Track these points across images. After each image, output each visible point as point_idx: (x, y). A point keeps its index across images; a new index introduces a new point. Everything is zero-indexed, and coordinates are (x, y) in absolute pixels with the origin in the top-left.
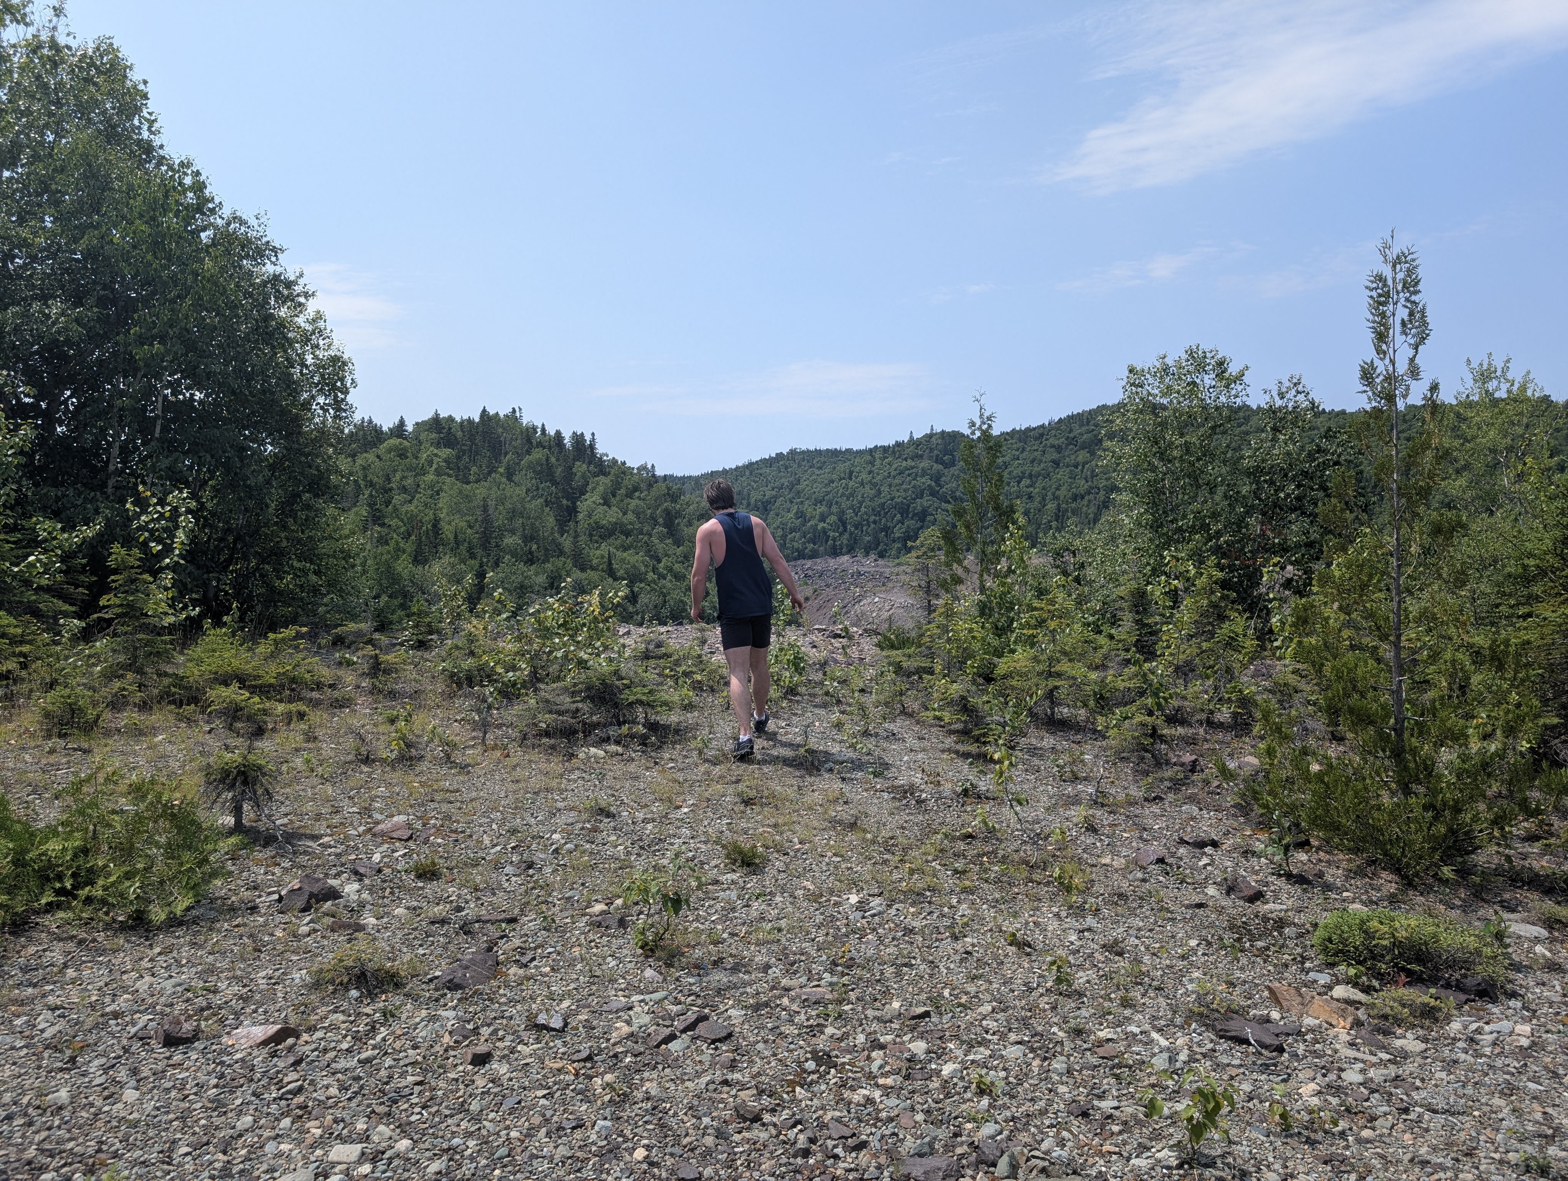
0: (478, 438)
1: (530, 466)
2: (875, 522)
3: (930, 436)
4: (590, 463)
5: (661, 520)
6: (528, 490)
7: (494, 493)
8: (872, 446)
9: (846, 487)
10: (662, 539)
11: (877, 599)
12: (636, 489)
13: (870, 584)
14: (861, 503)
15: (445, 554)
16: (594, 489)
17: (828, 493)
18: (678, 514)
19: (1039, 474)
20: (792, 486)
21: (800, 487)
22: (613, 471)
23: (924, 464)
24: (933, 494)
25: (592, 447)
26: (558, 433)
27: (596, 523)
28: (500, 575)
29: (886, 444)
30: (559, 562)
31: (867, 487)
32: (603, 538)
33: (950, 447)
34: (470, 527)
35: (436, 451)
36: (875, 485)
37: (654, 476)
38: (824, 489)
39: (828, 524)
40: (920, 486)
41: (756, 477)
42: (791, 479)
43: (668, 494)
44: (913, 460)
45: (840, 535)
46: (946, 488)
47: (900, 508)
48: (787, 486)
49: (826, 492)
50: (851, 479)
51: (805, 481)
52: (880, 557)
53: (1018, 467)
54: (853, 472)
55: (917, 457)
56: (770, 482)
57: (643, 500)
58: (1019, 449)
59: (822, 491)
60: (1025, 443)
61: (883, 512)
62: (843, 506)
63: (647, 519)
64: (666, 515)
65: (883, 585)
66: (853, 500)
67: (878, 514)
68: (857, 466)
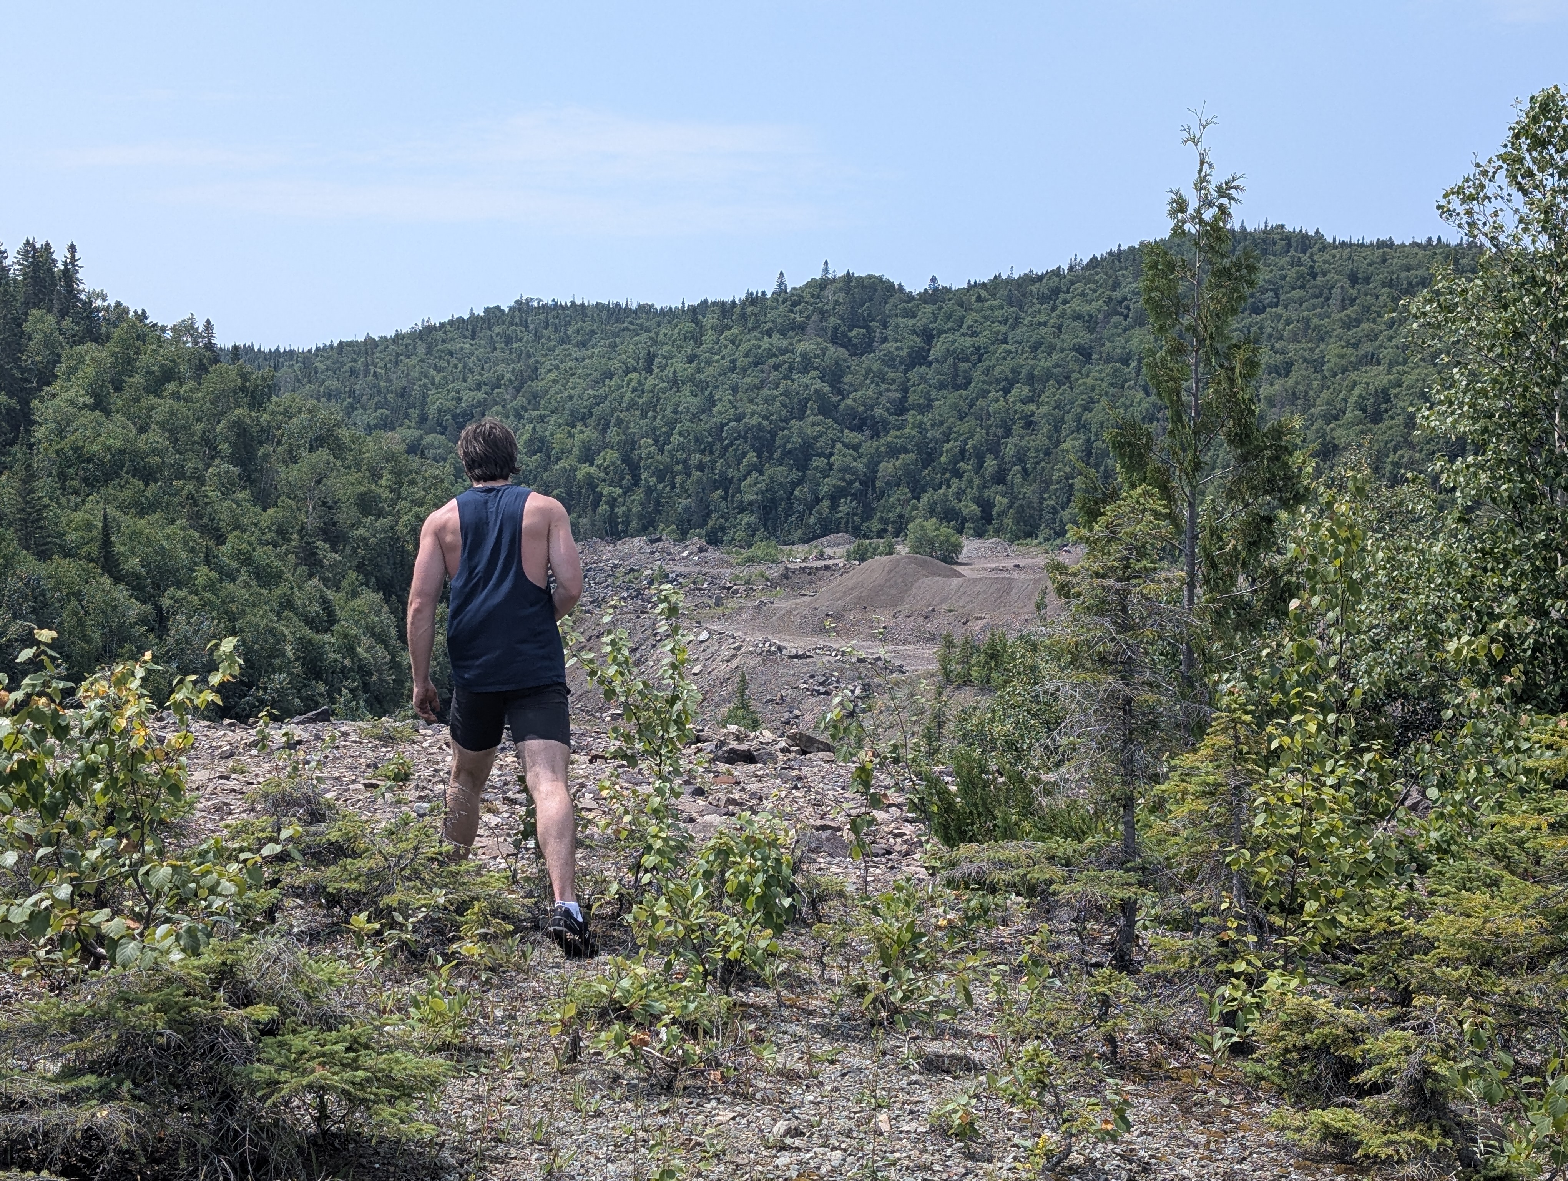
2: (701, 467)
3: (821, 285)
4: (63, 313)
5: (225, 448)
8: (696, 303)
9: (639, 389)
10: (227, 490)
11: (704, 635)
12: (168, 375)
13: (689, 602)
14: (672, 425)
16: (72, 371)
17: (599, 400)
18: (266, 435)
19: (1048, 376)
20: (520, 382)
21: (538, 385)
22: (116, 333)
23: (806, 345)
24: (827, 409)
25: (69, 276)
27: (76, 449)
29: (728, 299)
31: (687, 390)
32: (92, 483)
33: (864, 310)
36: (701, 386)
37: (209, 346)
38: (591, 392)
39: (599, 467)
40: (798, 393)
41: (440, 357)
42: (518, 367)
43: (243, 389)
44: (784, 335)
45: (625, 493)
46: (854, 400)
47: (754, 438)
48: (510, 380)
49: (595, 397)
50: (650, 371)
51: (550, 371)
52: (709, 543)
53: (1005, 358)
54: (655, 355)
55: (793, 329)
56: (471, 371)
57: (186, 400)
58: (1007, 320)
59: (586, 396)
60: (1021, 308)
61: (718, 446)
62: (633, 429)
63: (193, 443)
64: (238, 435)
65: (718, 605)
66: (655, 417)
67: (708, 449)
68: (663, 344)
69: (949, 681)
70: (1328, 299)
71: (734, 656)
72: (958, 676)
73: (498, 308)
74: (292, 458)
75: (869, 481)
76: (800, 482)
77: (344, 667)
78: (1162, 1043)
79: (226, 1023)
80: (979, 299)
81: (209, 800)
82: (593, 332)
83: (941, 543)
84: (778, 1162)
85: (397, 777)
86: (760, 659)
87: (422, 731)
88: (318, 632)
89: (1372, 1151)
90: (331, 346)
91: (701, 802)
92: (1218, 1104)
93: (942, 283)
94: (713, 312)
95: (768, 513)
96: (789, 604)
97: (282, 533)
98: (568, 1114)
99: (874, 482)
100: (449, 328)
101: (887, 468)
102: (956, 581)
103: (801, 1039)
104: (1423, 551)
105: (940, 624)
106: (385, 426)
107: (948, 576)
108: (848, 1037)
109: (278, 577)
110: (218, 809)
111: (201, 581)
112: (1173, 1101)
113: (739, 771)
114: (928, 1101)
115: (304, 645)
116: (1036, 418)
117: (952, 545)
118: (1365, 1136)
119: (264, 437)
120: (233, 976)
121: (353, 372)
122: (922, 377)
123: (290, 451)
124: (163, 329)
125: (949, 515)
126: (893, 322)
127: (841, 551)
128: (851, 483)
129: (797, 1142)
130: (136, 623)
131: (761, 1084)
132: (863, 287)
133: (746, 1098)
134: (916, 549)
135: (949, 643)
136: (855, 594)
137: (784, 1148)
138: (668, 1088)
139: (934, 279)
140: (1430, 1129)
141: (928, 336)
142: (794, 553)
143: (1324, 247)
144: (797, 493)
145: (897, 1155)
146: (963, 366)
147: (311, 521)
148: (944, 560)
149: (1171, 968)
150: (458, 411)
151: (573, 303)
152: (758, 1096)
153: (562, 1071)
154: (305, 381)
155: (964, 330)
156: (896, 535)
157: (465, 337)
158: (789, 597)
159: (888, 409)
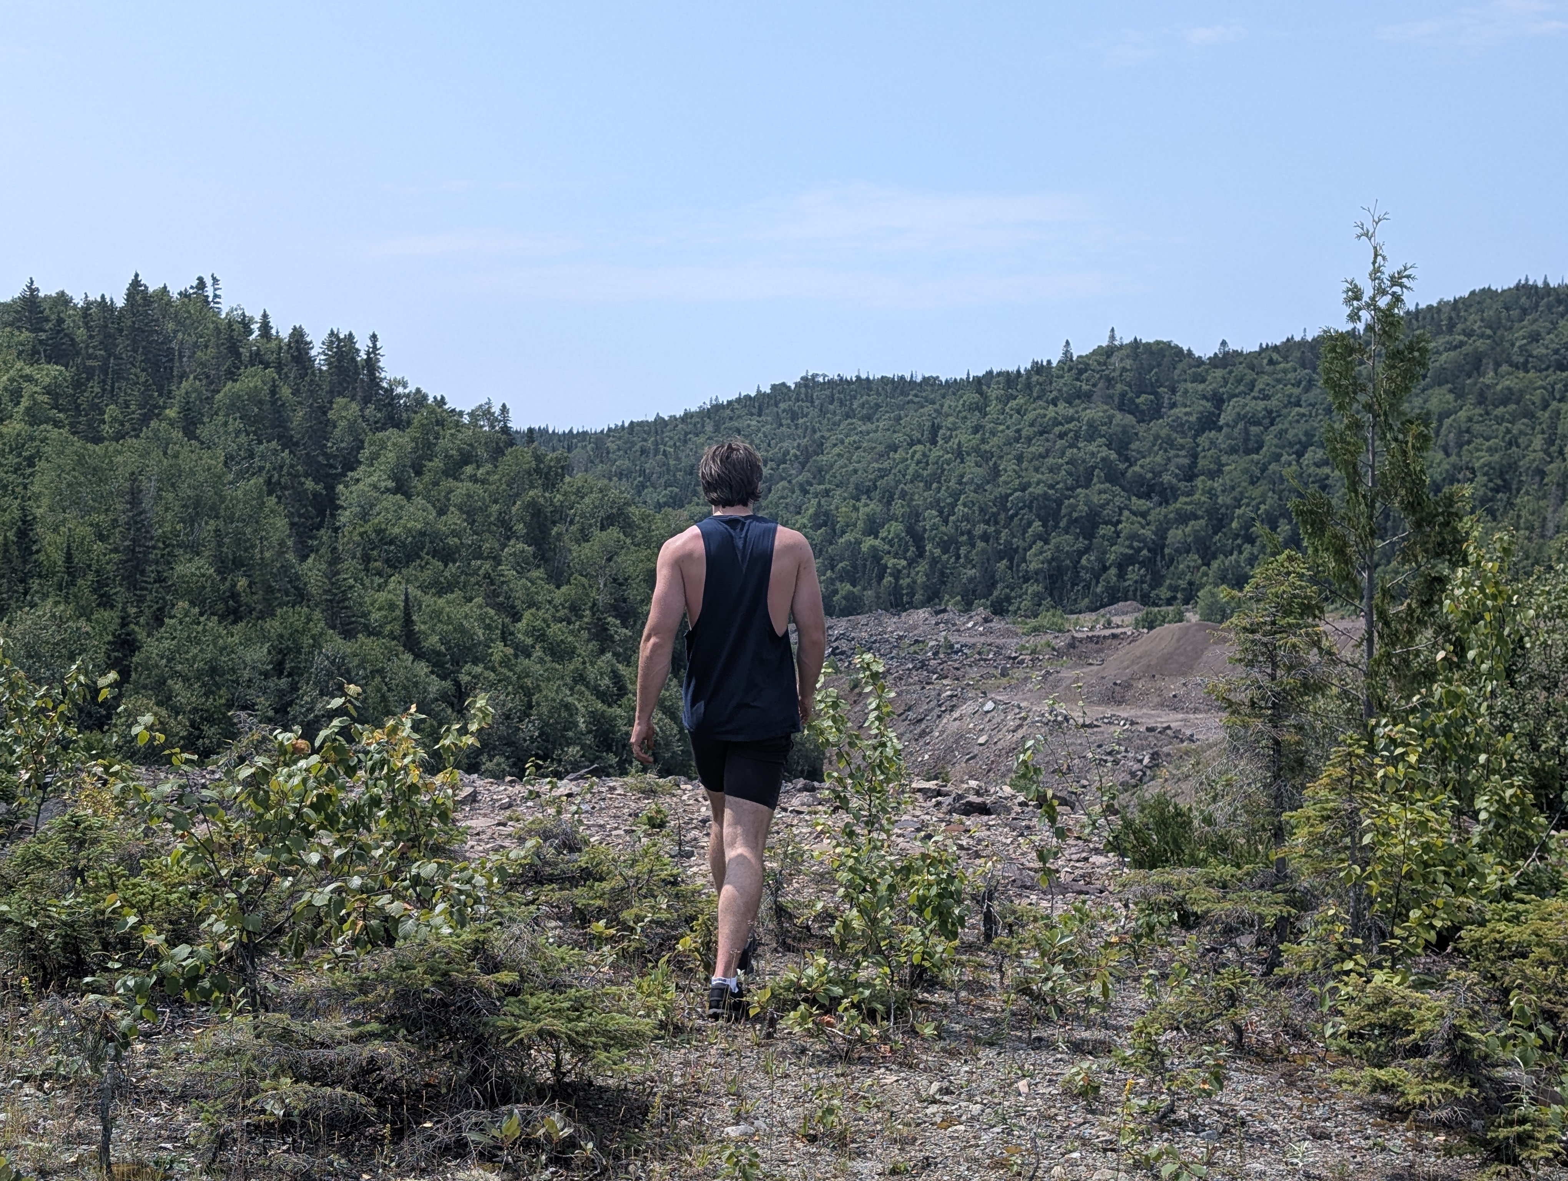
0: (122, 344)
1: (235, 405)
2: (985, 537)
3: (1108, 352)
4: (366, 401)
5: (520, 528)
6: (229, 459)
7: (156, 463)
8: (981, 374)
9: (924, 461)
10: (522, 566)
11: (989, 706)
12: (466, 458)
13: (974, 673)
14: (956, 496)
15: (45, 596)
16: (375, 456)
17: (883, 473)
18: (560, 514)
20: (805, 458)
21: (823, 459)
22: (416, 419)
23: (1094, 412)
24: (1113, 477)
25: (371, 364)
26: (298, 334)
27: (379, 531)
28: (166, 644)
29: (1012, 369)
30: (296, 616)
31: (971, 460)
32: (394, 564)
33: (1152, 376)
34: (101, 537)
35: (28, 370)
36: (986, 456)
37: (506, 430)
38: (876, 465)
39: (883, 539)
40: (1084, 461)
42: (803, 442)
43: (538, 471)
44: (1070, 403)
45: (910, 565)
46: (1142, 467)
47: (1040, 508)
48: (796, 456)
49: (879, 470)
50: (934, 442)
51: (835, 445)
52: (995, 613)
53: (1298, 421)
54: (939, 427)
55: (1079, 397)
57: (483, 483)
58: (1300, 383)
59: (870, 469)
60: (1315, 369)
61: (1002, 516)
62: (918, 501)
63: (490, 524)
64: (533, 515)
65: (1003, 675)
66: (939, 489)
67: (993, 520)
68: (948, 415)
71: (1020, 726)
73: (783, 384)
74: (584, 537)
75: (1157, 548)
76: (1087, 550)
78: (1287, 1034)
79: (478, 985)
80: (1271, 362)
81: (487, 843)
82: (878, 406)
84: (927, 1111)
85: (655, 825)
86: (1045, 729)
87: (683, 787)
88: (610, 706)
89: (1410, 1098)
90: (623, 426)
93: (1232, 346)
94: (998, 383)
95: (1054, 583)
96: (1076, 673)
97: (575, 609)
98: (759, 1075)
99: (1162, 548)
100: (736, 406)
101: (1175, 535)
106: (675, 503)
109: (571, 653)
111: (497, 657)
112: (1282, 1076)
113: (971, 821)
115: (595, 718)
118: (1406, 1088)
119: (558, 516)
120: (485, 951)
121: (643, 451)
122: (1212, 443)
123: (582, 530)
124: (461, 413)
126: (1182, 387)
127: (1129, 619)
128: (1140, 550)
129: (946, 1098)
130: (437, 700)
131: (924, 1057)
132: (1152, 353)
133: (910, 1067)
134: (1207, 616)
136: (1144, 662)
137: (934, 1102)
138: (846, 1058)
139: (1224, 343)
140: (1461, 1081)
141: (1218, 401)
142: (1081, 622)
144: (1084, 561)
145: (1029, 1109)
146: (1254, 430)
147: (603, 599)
149: (1297, 970)
151: (858, 377)
152: (921, 1066)
153: (758, 1045)
154: (597, 461)
155: (1255, 393)
156: (1186, 602)
157: (752, 414)
158: (1075, 666)
159: (1177, 475)
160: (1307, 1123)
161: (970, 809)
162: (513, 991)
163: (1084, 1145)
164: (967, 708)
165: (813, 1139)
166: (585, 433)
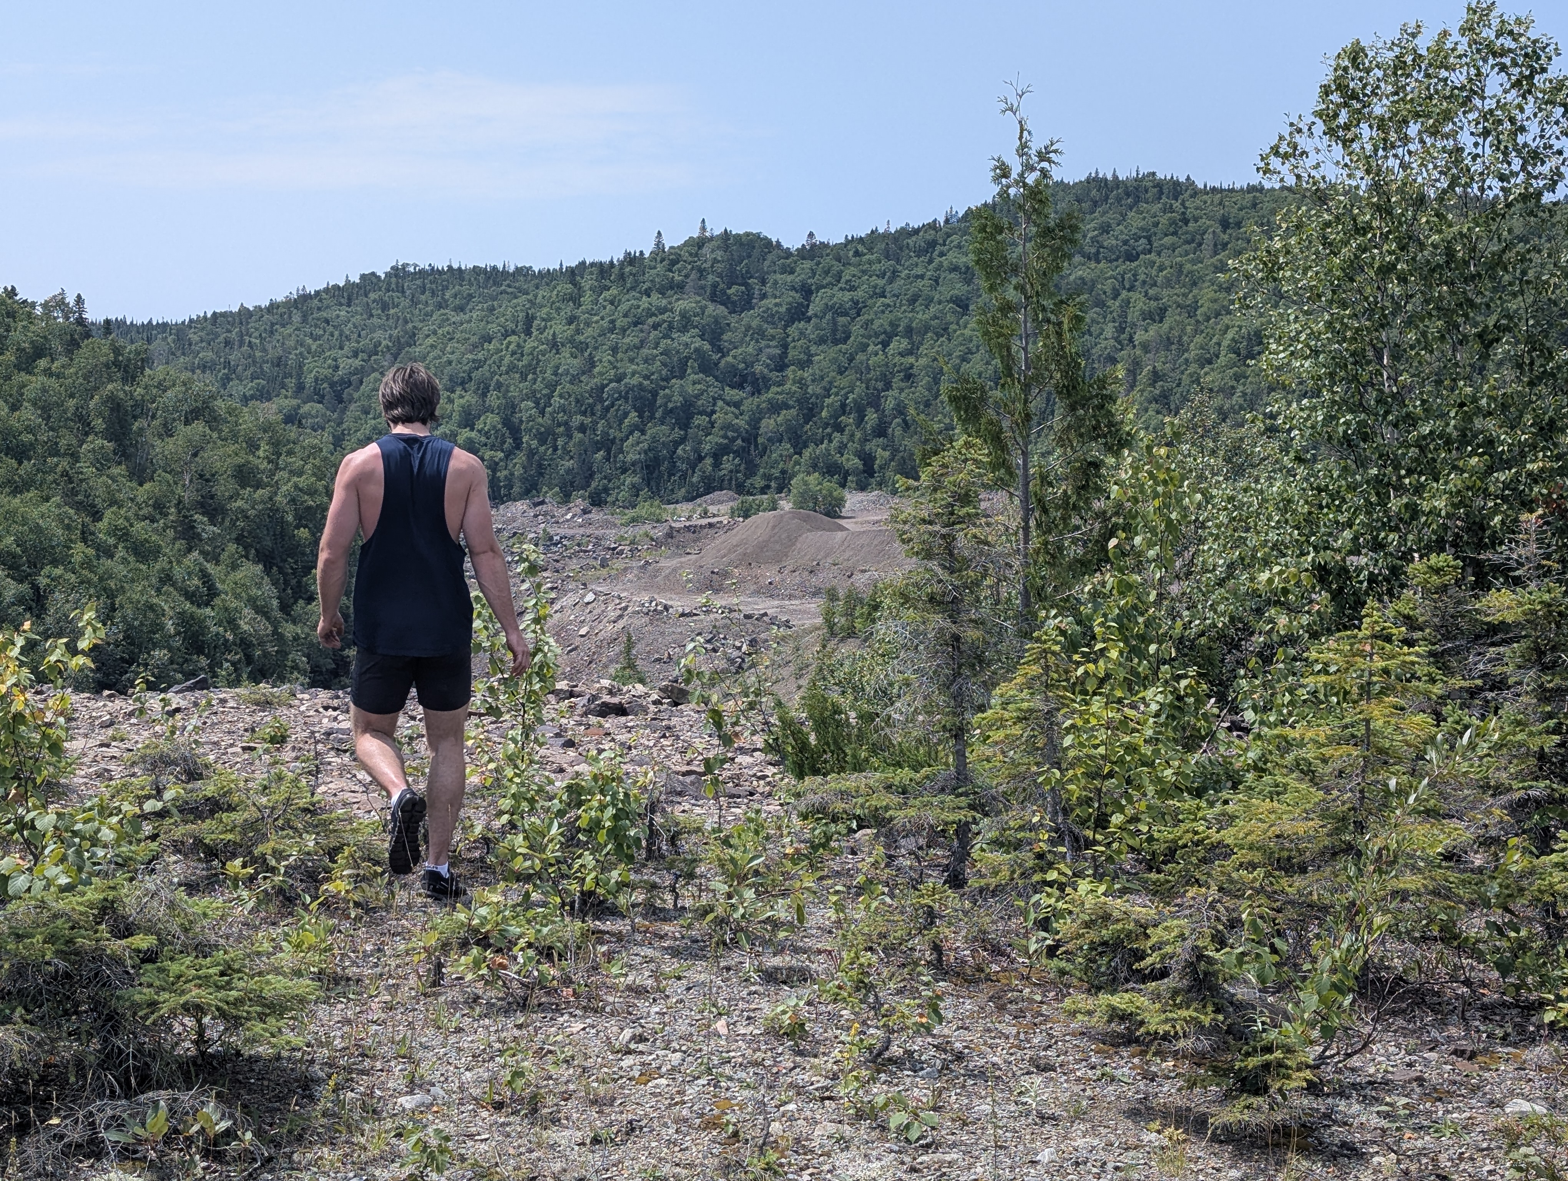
2: (582, 428)
3: (699, 244)
5: (99, 423)
8: (574, 264)
9: (518, 351)
10: (101, 464)
11: (590, 597)
12: (39, 351)
13: (574, 564)
14: (552, 387)
17: (479, 364)
19: (927, 328)
20: (397, 349)
23: (685, 303)
24: (707, 367)
29: (606, 259)
31: (566, 352)
33: (741, 268)
36: (581, 347)
37: (81, 321)
38: (470, 356)
39: (479, 431)
40: (678, 352)
41: (316, 326)
42: (395, 333)
43: (116, 363)
44: (663, 294)
45: (507, 457)
46: (735, 357)
47: (636, 399)
48: (388, 347)
49: (474, 361)
50: (528, 333)
51: (428, 336)
52: (593, 504)
53: (883, 312)
54: (534, 318)
55: (672, 288)
56: (348, 338)
57: (58, 377)
58: (884, 274)
59: (465, 361)
60: (898, 261)
61: (599, 407)
62: (514, 393)
63: (68, 419)
64: (112, 409)
65: (603, 566)
66: (535, 380)
67: (589, 411)
68: (542, 306)
69: (833, 634)
70: (1200, 244)
71: (621, 617)
72: (842, 629)
73: (373, 274)
74: (168, 431)
75: (751, 437)
76: (683, 440)
77: (227, 641)
78: (985, 950)
79: (109, 952)
80: (857, 254)
81: (90, 767)
82: (471, 296)
83: (824, 498)
84: (622, 1064)
85: (273, 740)
86: (647, 619)
87: (299, 696)
88: (199, 606)
89: (1152, 1028)
90: (205, 317)
91: (572, 753)
92: (1031, 1001)
93: (819, 238)
94: (592, 273)
95: (651, 473)
96: (675, 562)
97: (159, 507)
98: (430, 1031)
99: (756, 438)
100: (324, 296)
101: (768, 425)
102: (840, 535)
103: (652, 960)
104: (1261, 492)
105: (825, 578)
106: (262, 396)
107: (829, 530)
108: (696, 957)
109: (156, 552)
110: (99, 775)
111: (78, 558)
112: (991, 999)
113: (610, 723)
114: (766, 1009)
115: (184, 620)
116: (914, 371)
117: (836, 499)
118: (1146, 1016)
119: (139, 410)
120: (114, 911)
121: (227, 343)
122: (802, 333)
123: (165, 425)
124: (33, 305)
125: (832, 470)
126: (771, 278)
127: (725, 508)
128: (733, 440)
129: (641, 1047)
130: (13, 604)
131: (611, 999)
132: (742, 244)
133: (596, 1011)
134: (800, 504)
135: (832, 596)
136: (740, 550)
137: (629, 1052)
138: (523, 1005)
139: (811, 235)
140: (1204, 1007)
141: (807, 292)
142: (679, 512)
143: (1196, 193)
144: (679, 451)
145: (732, 1054)
146: (842, 320)
147: (189, 496)
148: (828, 514)
149: (993, 882)
150: (336, 379)
151: (450, 267)
152: (608, 1009)
153: (425, 995)
154: (179, 353)
155: (842, 285)
156: (780, 490)
157: (341, 305)
158: (674, 555)
159: (768, 366)
160: (1030, 1053)
161: (606, 710)
162: (149, 957)
163: (799, 1094)
164: (567, 600)
165: (499, 1106)
166: (165, 325)
